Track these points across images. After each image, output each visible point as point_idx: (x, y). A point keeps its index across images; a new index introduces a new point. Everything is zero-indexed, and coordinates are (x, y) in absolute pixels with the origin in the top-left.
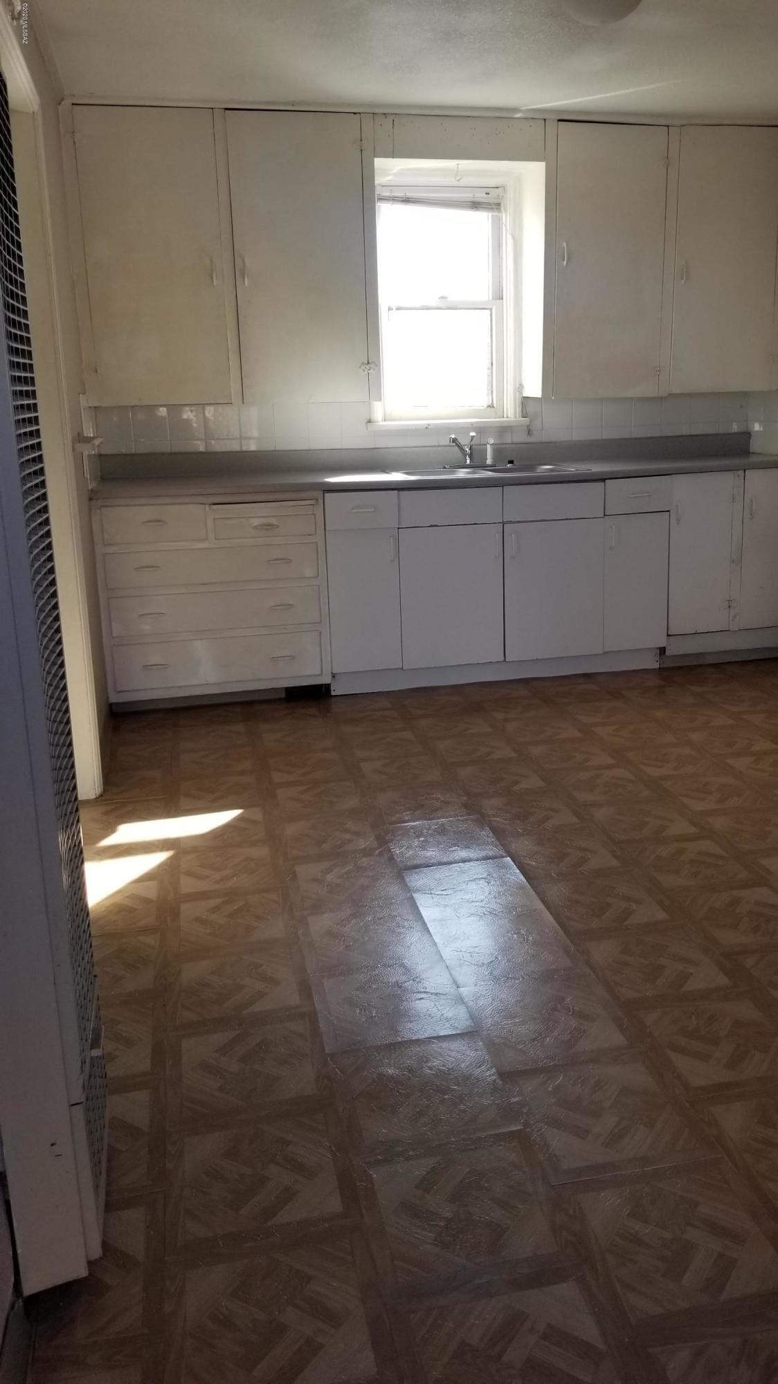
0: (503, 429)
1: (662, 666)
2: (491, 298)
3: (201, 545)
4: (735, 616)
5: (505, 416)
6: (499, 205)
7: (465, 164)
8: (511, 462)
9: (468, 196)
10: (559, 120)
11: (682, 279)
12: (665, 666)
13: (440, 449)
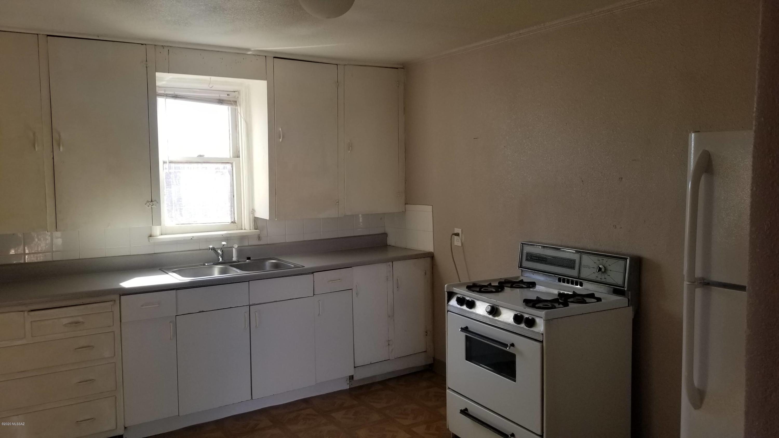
0: (242, 238)
1: (351, 387)
2: (232, 157)
3: (19, 343)
4: (392, 350)
5: (243, 228)
6: (236, 102)
7: (213, 78)
8: (249, 258)
9: (216, 96)
10: (274, 57)
11: (349, 150)
12: (353, 386)
13: (201, 251)
